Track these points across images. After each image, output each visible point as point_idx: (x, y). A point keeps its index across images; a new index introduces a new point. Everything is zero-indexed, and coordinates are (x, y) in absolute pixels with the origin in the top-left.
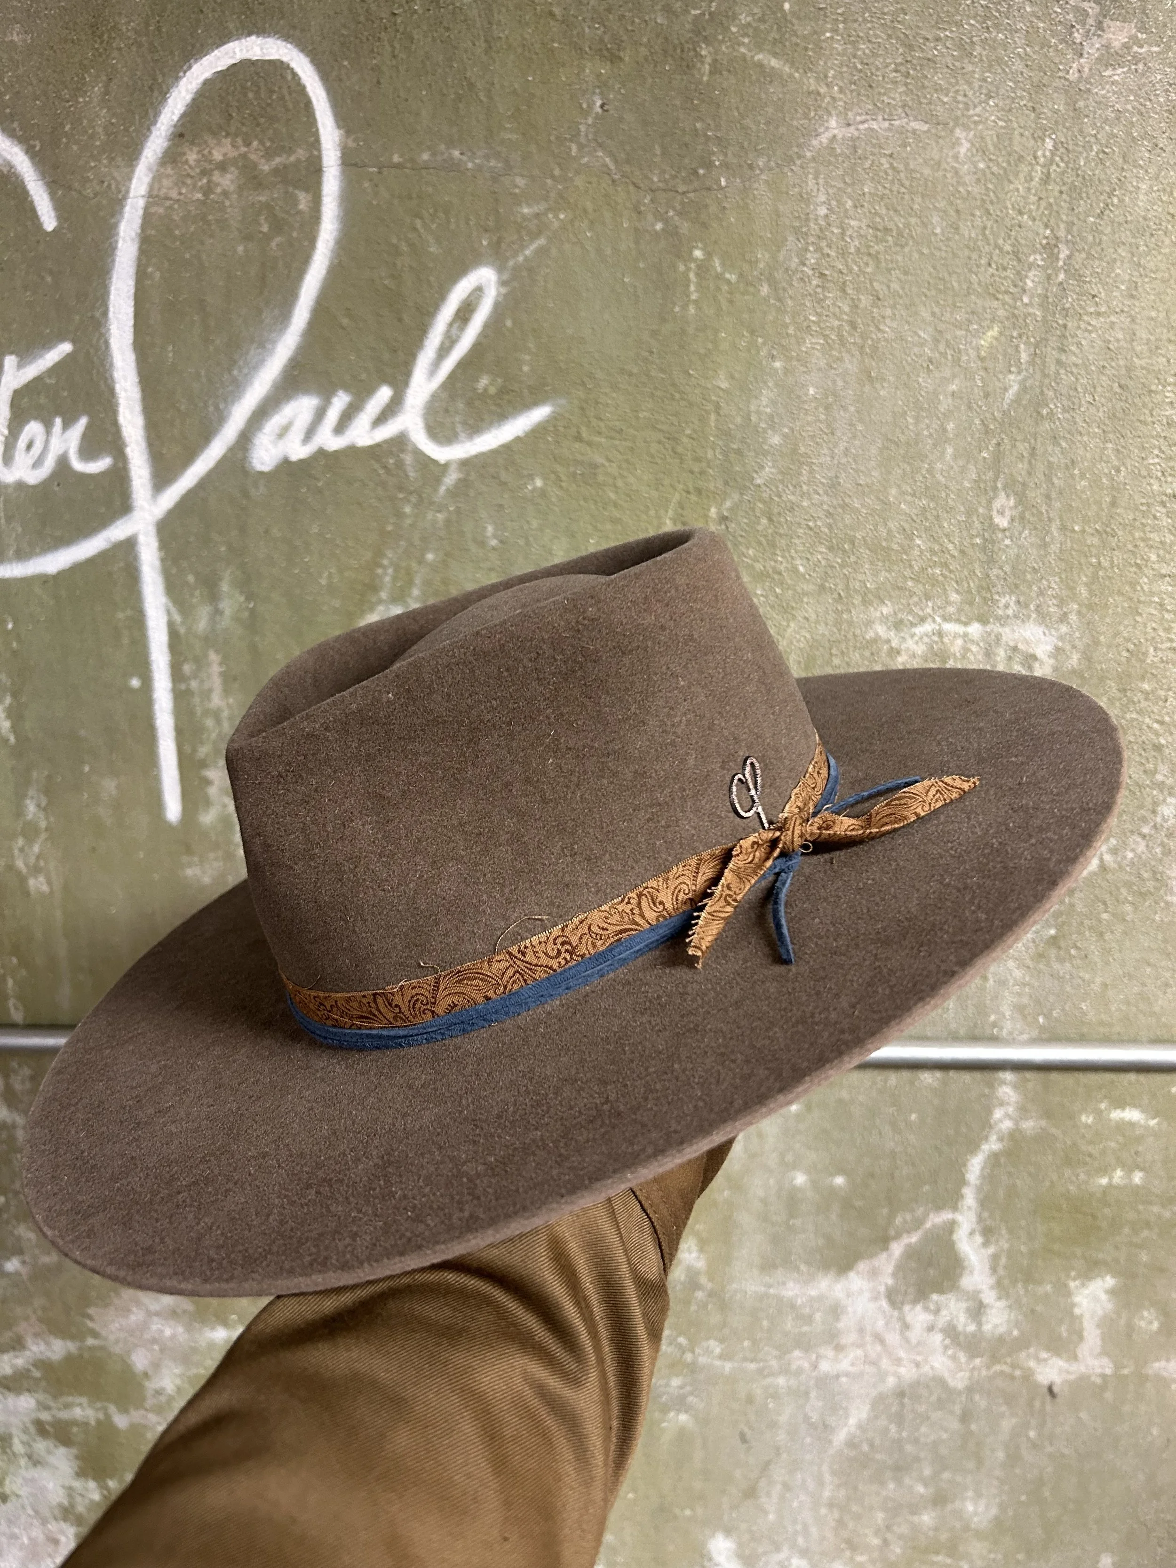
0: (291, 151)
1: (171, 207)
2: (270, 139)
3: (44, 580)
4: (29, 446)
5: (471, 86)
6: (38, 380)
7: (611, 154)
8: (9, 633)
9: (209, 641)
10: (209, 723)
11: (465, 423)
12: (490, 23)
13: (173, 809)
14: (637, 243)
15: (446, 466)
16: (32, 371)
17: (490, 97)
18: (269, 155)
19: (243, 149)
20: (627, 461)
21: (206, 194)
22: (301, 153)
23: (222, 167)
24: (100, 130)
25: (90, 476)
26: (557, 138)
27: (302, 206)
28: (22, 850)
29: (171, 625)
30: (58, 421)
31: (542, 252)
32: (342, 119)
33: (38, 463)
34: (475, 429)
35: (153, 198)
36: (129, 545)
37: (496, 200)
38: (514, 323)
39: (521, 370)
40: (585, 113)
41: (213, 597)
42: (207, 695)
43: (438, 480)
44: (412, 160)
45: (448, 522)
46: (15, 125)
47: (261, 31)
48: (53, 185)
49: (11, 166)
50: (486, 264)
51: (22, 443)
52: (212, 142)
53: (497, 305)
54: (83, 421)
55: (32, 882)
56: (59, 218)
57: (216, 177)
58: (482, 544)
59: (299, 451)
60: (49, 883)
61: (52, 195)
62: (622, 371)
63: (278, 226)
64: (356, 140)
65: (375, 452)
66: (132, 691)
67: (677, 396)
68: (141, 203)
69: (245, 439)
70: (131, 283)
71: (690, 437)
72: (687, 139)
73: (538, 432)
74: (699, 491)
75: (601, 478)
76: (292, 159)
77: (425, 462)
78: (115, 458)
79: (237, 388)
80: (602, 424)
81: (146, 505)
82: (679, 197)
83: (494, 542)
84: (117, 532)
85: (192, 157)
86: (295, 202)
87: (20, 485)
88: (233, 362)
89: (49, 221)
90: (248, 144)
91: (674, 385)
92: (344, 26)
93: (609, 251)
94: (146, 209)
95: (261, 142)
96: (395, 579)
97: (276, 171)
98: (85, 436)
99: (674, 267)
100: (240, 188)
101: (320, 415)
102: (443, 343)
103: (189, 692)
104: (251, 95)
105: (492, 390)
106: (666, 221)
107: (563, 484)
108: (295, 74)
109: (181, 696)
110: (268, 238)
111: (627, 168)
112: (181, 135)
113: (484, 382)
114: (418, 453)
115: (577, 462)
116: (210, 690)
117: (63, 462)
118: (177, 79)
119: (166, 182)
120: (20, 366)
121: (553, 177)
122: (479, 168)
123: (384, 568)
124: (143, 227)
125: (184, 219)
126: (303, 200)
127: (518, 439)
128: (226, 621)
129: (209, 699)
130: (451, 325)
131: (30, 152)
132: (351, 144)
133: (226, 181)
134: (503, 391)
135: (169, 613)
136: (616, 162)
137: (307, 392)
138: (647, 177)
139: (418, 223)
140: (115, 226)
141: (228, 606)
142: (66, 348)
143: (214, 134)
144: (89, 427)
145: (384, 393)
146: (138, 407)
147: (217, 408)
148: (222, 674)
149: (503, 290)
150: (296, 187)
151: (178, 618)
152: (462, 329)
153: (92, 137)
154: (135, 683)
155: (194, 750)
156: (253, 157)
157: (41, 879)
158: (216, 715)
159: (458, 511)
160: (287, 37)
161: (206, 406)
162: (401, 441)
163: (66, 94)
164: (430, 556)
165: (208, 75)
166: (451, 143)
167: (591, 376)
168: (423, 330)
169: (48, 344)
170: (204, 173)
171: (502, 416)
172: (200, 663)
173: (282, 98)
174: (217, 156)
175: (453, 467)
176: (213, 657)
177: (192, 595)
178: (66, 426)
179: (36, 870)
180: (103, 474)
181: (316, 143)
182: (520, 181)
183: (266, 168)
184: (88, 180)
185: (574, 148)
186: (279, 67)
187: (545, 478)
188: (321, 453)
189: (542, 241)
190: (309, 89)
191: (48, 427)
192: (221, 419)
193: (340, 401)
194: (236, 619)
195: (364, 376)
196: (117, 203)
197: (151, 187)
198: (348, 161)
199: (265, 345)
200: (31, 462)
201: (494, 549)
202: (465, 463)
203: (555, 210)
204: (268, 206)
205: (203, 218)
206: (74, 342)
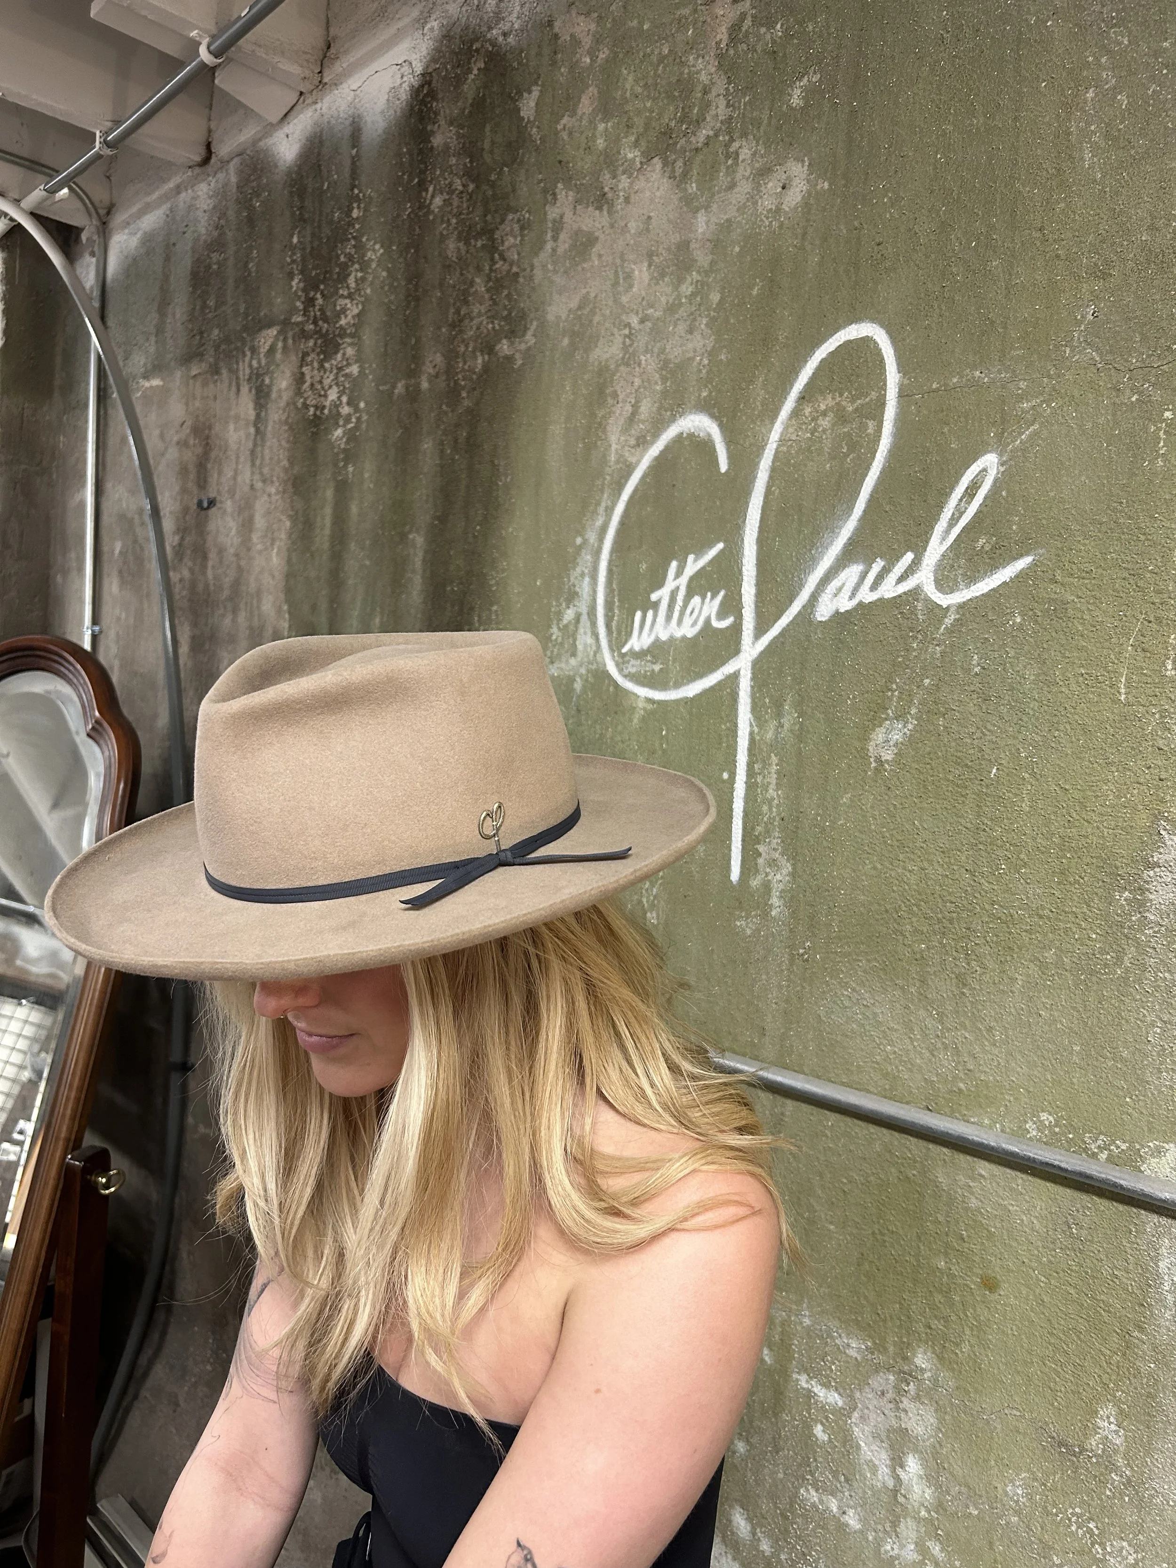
0: (867, 394)
1: (791, 446)
2: (856, 390)
3: (686, 701)
4: (692, 612)
5: (992, 323)
6: (703, 568)
7: (1097, 350)
8: (662, 737)
9: (773, 747)
10: (765, 808)
11: (964, 575)
12: (1010, 274)
13: (735, 874)
14: (1114, 415)
15: (948, 608)
16: (701, 563)
17: (1005, 328)
18: (853, 401)
19: (838, 399)
20: (1095, 597)
21: (812, 434)
22: (874, 395)
23: (824, 414)
24: (758, 404)
25: (721, 630)
26: (1055, 345)
27: (870, 431)
28: (647, 890)
29: (751, 734)
30: (709, 594)
31: (1035, 433)
32: (902, 367)
33: (695, 623)
34: (972, 580)
35: (782, 441)
36: (735, 677)
37: (1003, 402)
38: (1008, 492)
39: (1011, 529)
40: (1078, 323)
41: (779, 715)
42: (766, 788)
43: (940, 622)
44: (946, 385)
45: (943, 653)
46: (716, 410)
47: (857, 320)
48: (729, 442)
49: (709, 435)
50: (990, 452)
51: (688, 611)
52: (820, 398)
53: (996, 481)
54: (722, 593)
55: (649, 915)
56: (730, 464)
57: (820, 421)
58: (968, 671)
59: (845, 604)
60: (658, 919)
61: (728, 449)
62: (1093, 522)
63: (853, 446)
64: (909, 379)
65: (897, 602)
66: (724, 781)
67: (1142, 538)
68: (775, 446)
69: (814, 598)
70: (762, 499)
71: (1151, 572)
72: (1164, 324)
73: (1020, 577)
74: (1159, 621)
75: (1071, 612)
76: (867, 399)
77: (934, 609)
78: (736, 618)
79: (814, 561)
80: (1074, 567)
81: (748, 649)
82: (1154, 371)
83: (977, 669)
84: (728, 669)
85: (807, 410)
86: (866, 427)
87: (684, 638)
88: (813, 545)
89: (724, 467)
90: (841, 395)
91: (1139, 528)
92: (911, 304)
93: (1089, 425)
94: (777, 449)
95: (850, 393)
96: (900, 698)
97: (856, 410)
98: (722, 604)
99: (1145, 429)
100: (833, 425)
101: (863, 577)
102: (953, 514)
103: (756, 783)
104: (846, 363)
105: (987, 548)
106: (1140, 393)
107: (1039, 619)
108: (875, 343)
109: (751, 786)
110: (846, 455)
111: (1109, 357)
112: (803, 398)
113: (981, 542)
114: (928, 600)
115: (1051, 601)
116: (769, 783)
117: (708, 621)
118: (806, 362)
119: (791, 430)
120: (695, 560)
121: (1049, 377)
122: (993, 381)
123: (893, 691)
124: (773, 462)
125: (797, 453)
126: (871, 425)
127: (1005, 583)
128: (784, 733)
129: (767, 791)
130: (961, 500)
131: (721, 426)
132: (906, 382)
133: (825, 423)
134: (994, 548)
135: (751, 725)
136: (1101, 355)
137: (857, 562)
138: (1126, 361)
139: (946, 430)
140: (759, 462)
141: (787, 722)
142: (720, 546)
143: (822, 393)
144: (725, 597)
145: (909, 556)
146: (753, 582)
147: (801, 579)
148: (778, 772)
149: (1002, 469)
150: (867, 418)
151: (756, 730)
152: (969, 503)
153: (754, 409)
154: (725, 776)
155: (753, 829)
156: (844, 403)
157: (654, 915)
158: (770, 802)
159: (952, 646)
160: (873, 320)
161: (793, 577)
162: (916, 593)
163: (744, 385)
164: (927, 681)
165: (824, 356)
166: (974, 367)
167: (1067, 528)
168: (941, 507)
169: (711, 545)
170: (812, 420)
171: (994, 567)
172: (766, 764)
173: (866, 361)
174: (823, 407)
175: (952, 609)
176: (774, 759)
177: (767, 713)
178: (712, 598)
179: (653, 906)
180: (727, 628)
181: (884, 387)
182: (1023, 385)
183: (850, 409)
184: (747, 436)
185: (1068, 350)
186: (867, 342)
187: (1021, 614)
188: (861, 604)
189: (1036, 426)
190: (883, 351)
191: (704, 598)
192: (801, 586)
193: (878, 565)
194: (791, 731)
195: (895, 546)
196: (762, 448)
197: (782, 434)
198: (903, 394)
199: (834, 531)
200: (691, 622)
201: (976, 674)
202: (961, 606)
203: (1048, 402)
204: (849, 434)
205: (809, 450)
206: (725, 542)
